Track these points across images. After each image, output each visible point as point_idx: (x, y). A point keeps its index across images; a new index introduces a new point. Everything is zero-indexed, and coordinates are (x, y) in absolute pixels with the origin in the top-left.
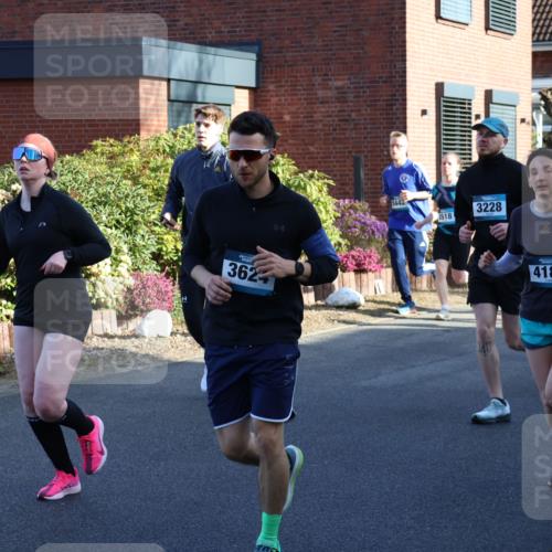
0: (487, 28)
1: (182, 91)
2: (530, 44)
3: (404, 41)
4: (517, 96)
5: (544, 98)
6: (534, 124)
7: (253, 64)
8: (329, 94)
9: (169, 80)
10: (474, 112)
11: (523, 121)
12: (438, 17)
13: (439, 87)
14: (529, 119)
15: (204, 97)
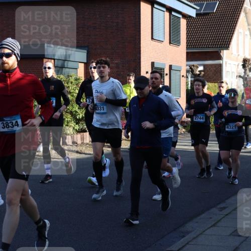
0: (170, 43)
1: (59, 63)
2: (185, 49)
3: (140, 47)
4: (181, 67)
5: (191, 68)
6: (187, 77)
7: (86, 54)
8: (113, 65)
9: (54, 59)
10: (165, 73)
11: (183, 76)
12: (152, 38)
13: (153, 64)
14: (185, 76)
15: (67, 65)
